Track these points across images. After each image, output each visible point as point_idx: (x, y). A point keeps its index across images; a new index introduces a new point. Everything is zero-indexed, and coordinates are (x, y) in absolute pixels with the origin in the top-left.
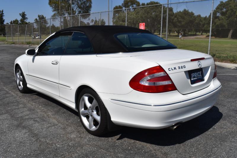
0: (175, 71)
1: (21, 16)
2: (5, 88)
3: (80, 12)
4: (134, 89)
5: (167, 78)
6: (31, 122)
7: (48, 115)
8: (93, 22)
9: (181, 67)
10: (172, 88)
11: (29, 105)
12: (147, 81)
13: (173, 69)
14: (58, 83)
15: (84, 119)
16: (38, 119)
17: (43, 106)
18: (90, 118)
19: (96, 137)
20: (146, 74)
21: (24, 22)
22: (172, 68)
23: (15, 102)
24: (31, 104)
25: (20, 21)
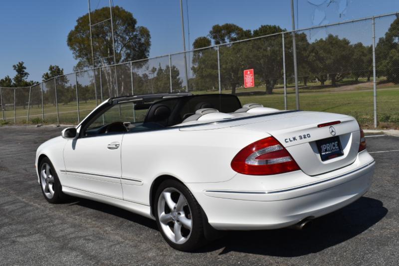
0: (294, 142)
1: (15, 71)
2: (20, 198)
3: (128, 55)
4: (238, 172)
5: (284, 152)
6: (82, 241)
7: (105, 231)
8: (156, 72)
9: (303, 137)
10: (292, 166)
11: (70, 220)
12: (256, 158)
13: (292, 139)
14: (120, 178)
15: (166, 229)
16: (90, 237)
17: (94, 219)
18: (176, 224)
19: (187, 253)
20: (254, 149)
21: (21, 81)
22: (290, 139)
23: (46, 217)
24: (74, 218)
25: (14, 81)
